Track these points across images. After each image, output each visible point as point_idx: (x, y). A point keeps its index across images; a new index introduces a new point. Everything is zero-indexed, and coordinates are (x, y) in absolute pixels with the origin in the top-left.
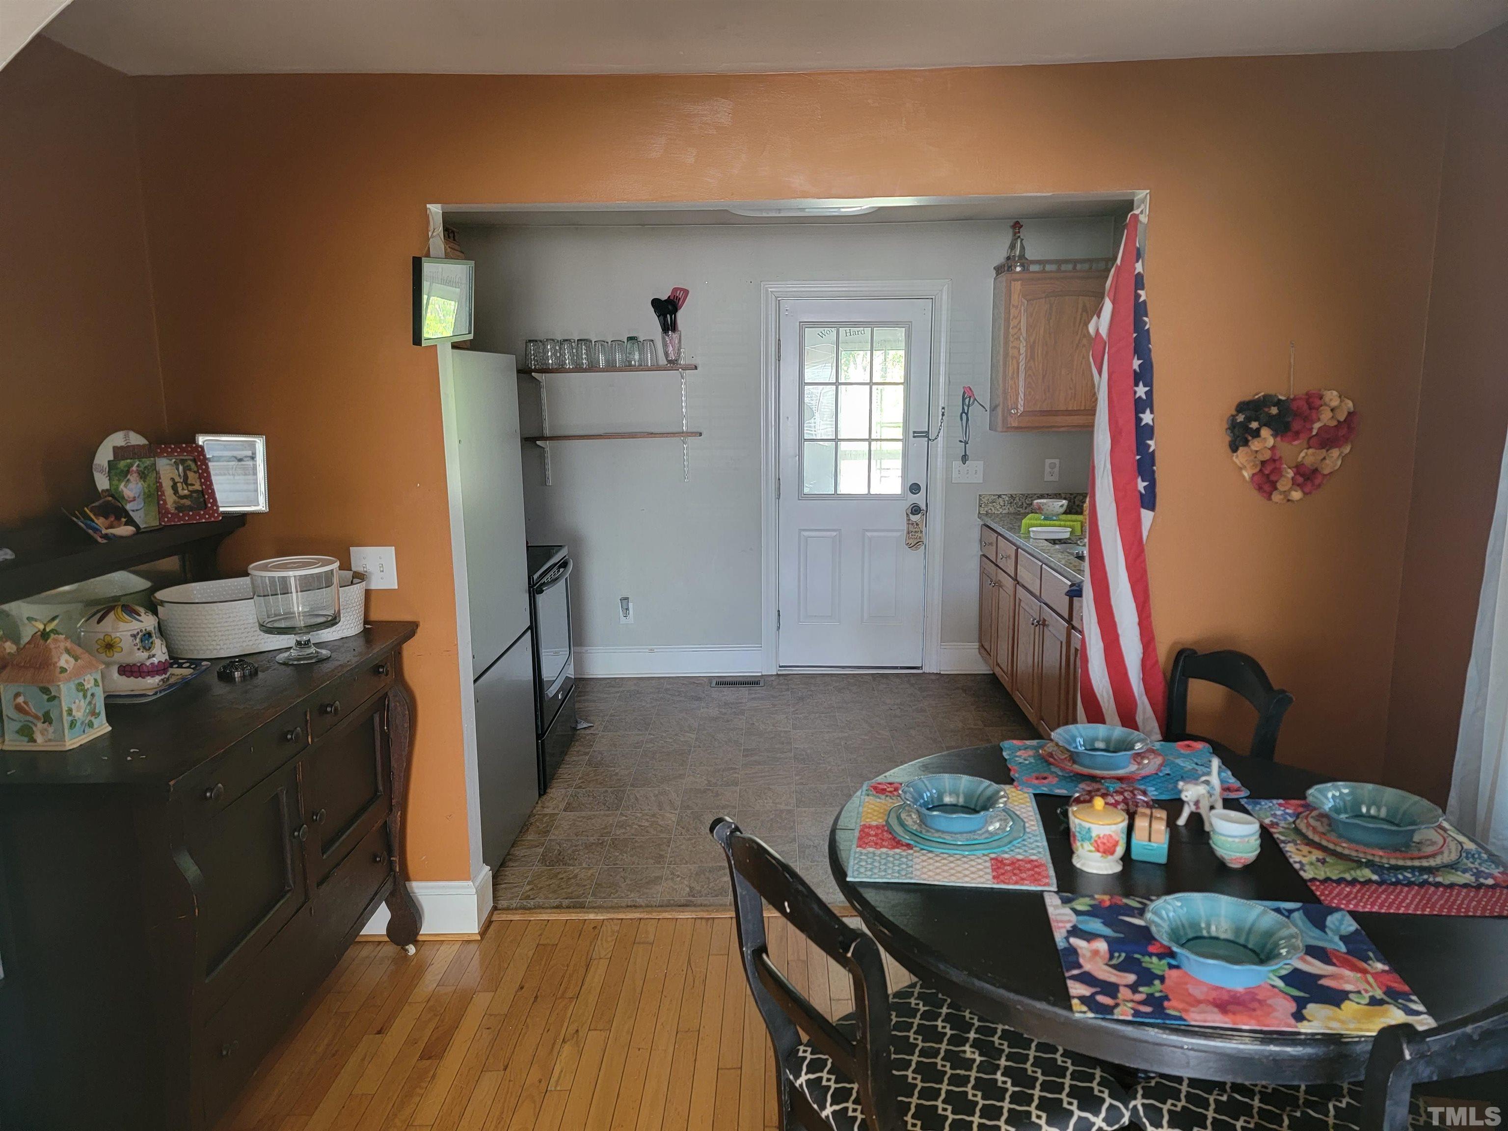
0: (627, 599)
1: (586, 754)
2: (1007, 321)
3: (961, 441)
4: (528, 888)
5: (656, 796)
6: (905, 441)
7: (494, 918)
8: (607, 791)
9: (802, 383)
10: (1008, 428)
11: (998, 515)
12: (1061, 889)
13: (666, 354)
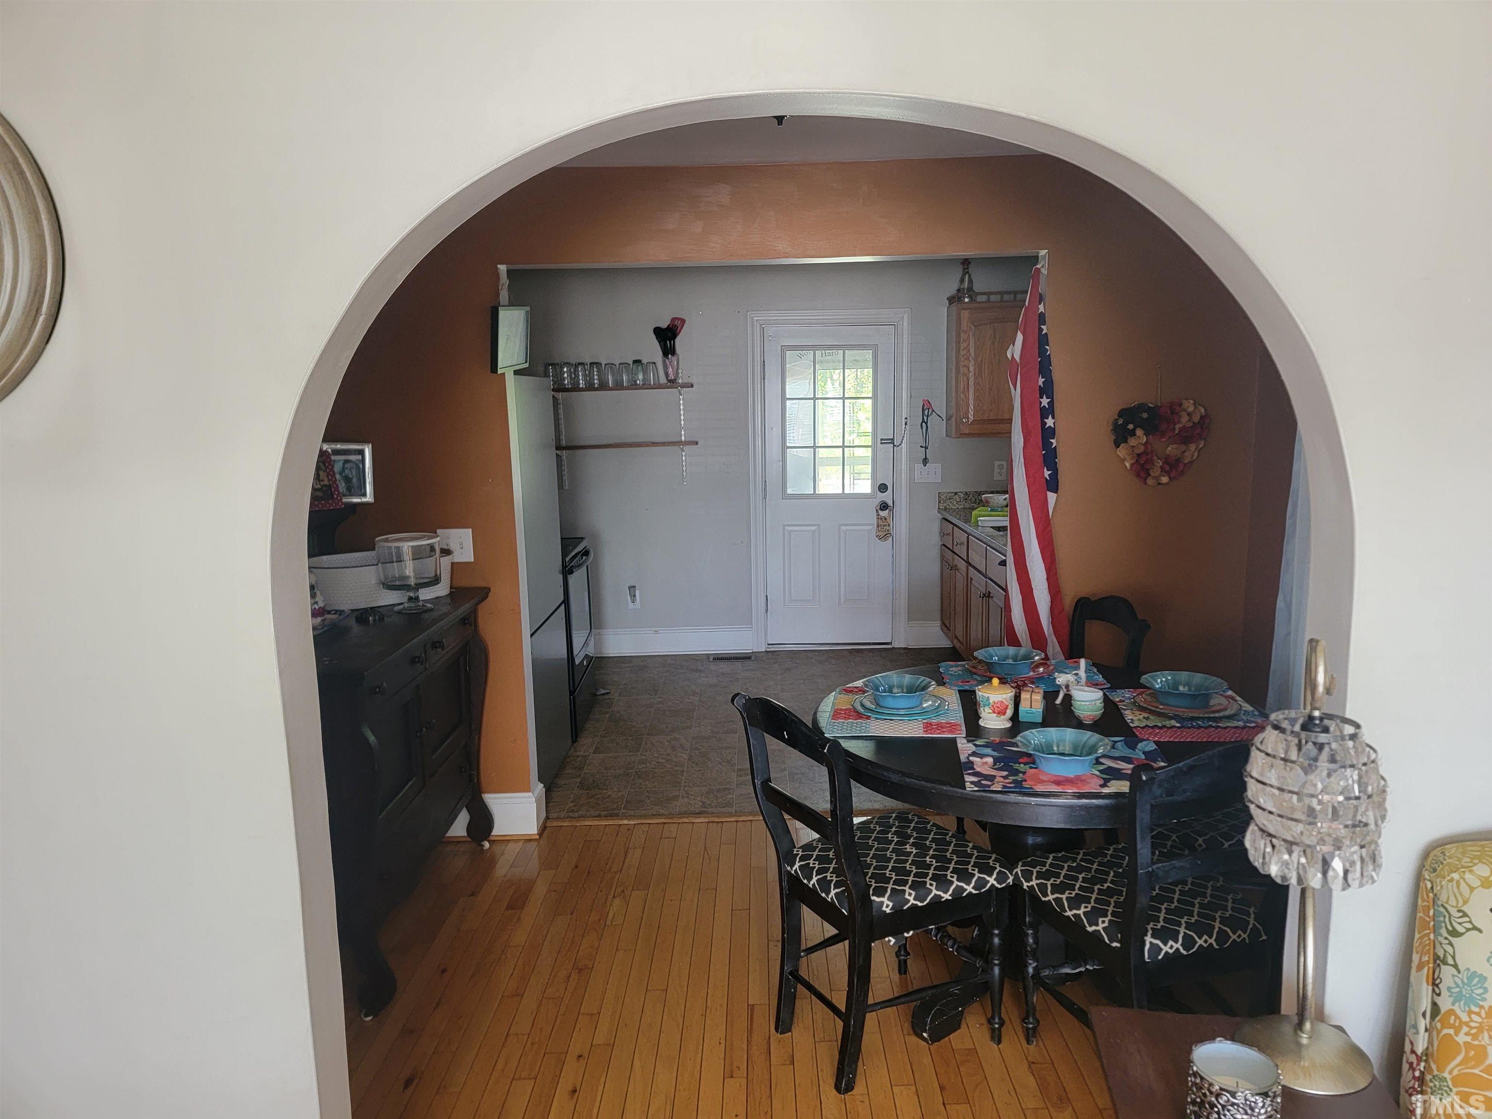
0: (634, 587)
1: (607, 713)
2: (958, 343)
3: (921, 447)
4: (572, 805)
5: (668, 741)
6: (874, 447)
7: (549, 824)
8: (627, 739)
9: (784, 399)
10: (961, 434)
11: (955, 510)
12: (968, 735)
13: (667, 375)
